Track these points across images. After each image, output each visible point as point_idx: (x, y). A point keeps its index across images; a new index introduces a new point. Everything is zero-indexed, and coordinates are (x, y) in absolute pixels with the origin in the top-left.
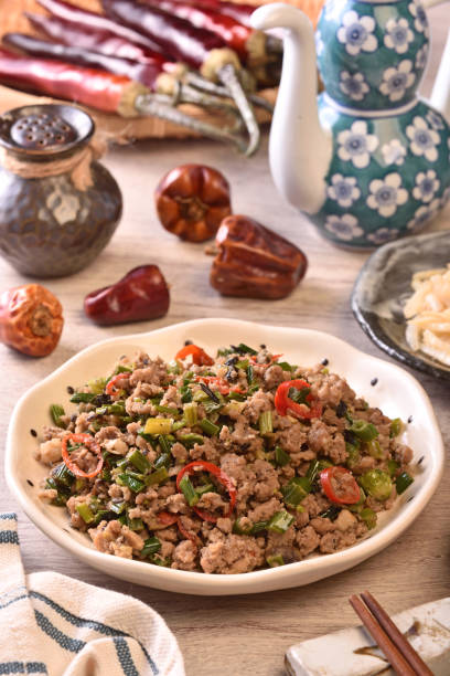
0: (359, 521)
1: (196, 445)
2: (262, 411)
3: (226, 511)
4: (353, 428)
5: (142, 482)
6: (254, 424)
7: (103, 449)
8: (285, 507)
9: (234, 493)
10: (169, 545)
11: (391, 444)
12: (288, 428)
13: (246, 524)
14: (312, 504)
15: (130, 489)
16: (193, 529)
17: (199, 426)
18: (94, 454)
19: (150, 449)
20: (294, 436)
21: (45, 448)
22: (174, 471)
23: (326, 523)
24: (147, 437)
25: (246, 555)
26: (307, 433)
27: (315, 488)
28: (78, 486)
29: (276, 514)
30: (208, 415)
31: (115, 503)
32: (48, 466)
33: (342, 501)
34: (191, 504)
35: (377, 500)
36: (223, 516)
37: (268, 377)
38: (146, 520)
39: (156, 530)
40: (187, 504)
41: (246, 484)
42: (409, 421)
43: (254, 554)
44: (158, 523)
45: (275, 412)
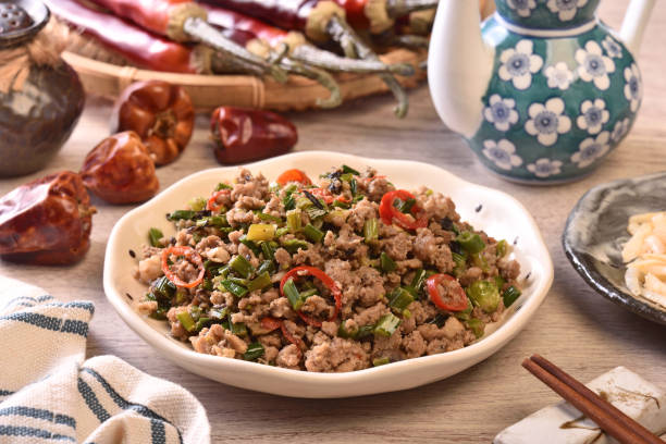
0: (467, 329)
1: (299, 250)
2: (366, 219)
3: (331, 314)
4: (459, 239)
5: (244, 287)
6: (359, 231)
7: (204, 259)
8: (391, 310)
9: (339, 297)
10: (273, 349)
11: (497, 261)
12: (393, 236)
13: (352, 327)
14: (418, 310)
15: (232, 294)
16: (297, 333)
17: (304, 233)
18: (195, 266)
19: (253, 256)
20: (399, 243)
21: (144, 265)
22: (278, 277)
23: (433, 329)
24: (250, 244)
25: (352, 358)
26: (413, 241)
27: (421, 295)
28: (179, 297)
29: (383, 318)
30: (312, 222)
31: (217, 309)
32: (146, 284)
33: (449, 307)
34: (295, 307)
35: (485, 312)
36: (328, 320)
37: (372, 189)
38: (249, 325)
39: (259, 336)
40: (291, 308)
41: (351, 288)
42: (515, 243)
43: (360, 357)
44: (261, 327)
45: (380, 221)
